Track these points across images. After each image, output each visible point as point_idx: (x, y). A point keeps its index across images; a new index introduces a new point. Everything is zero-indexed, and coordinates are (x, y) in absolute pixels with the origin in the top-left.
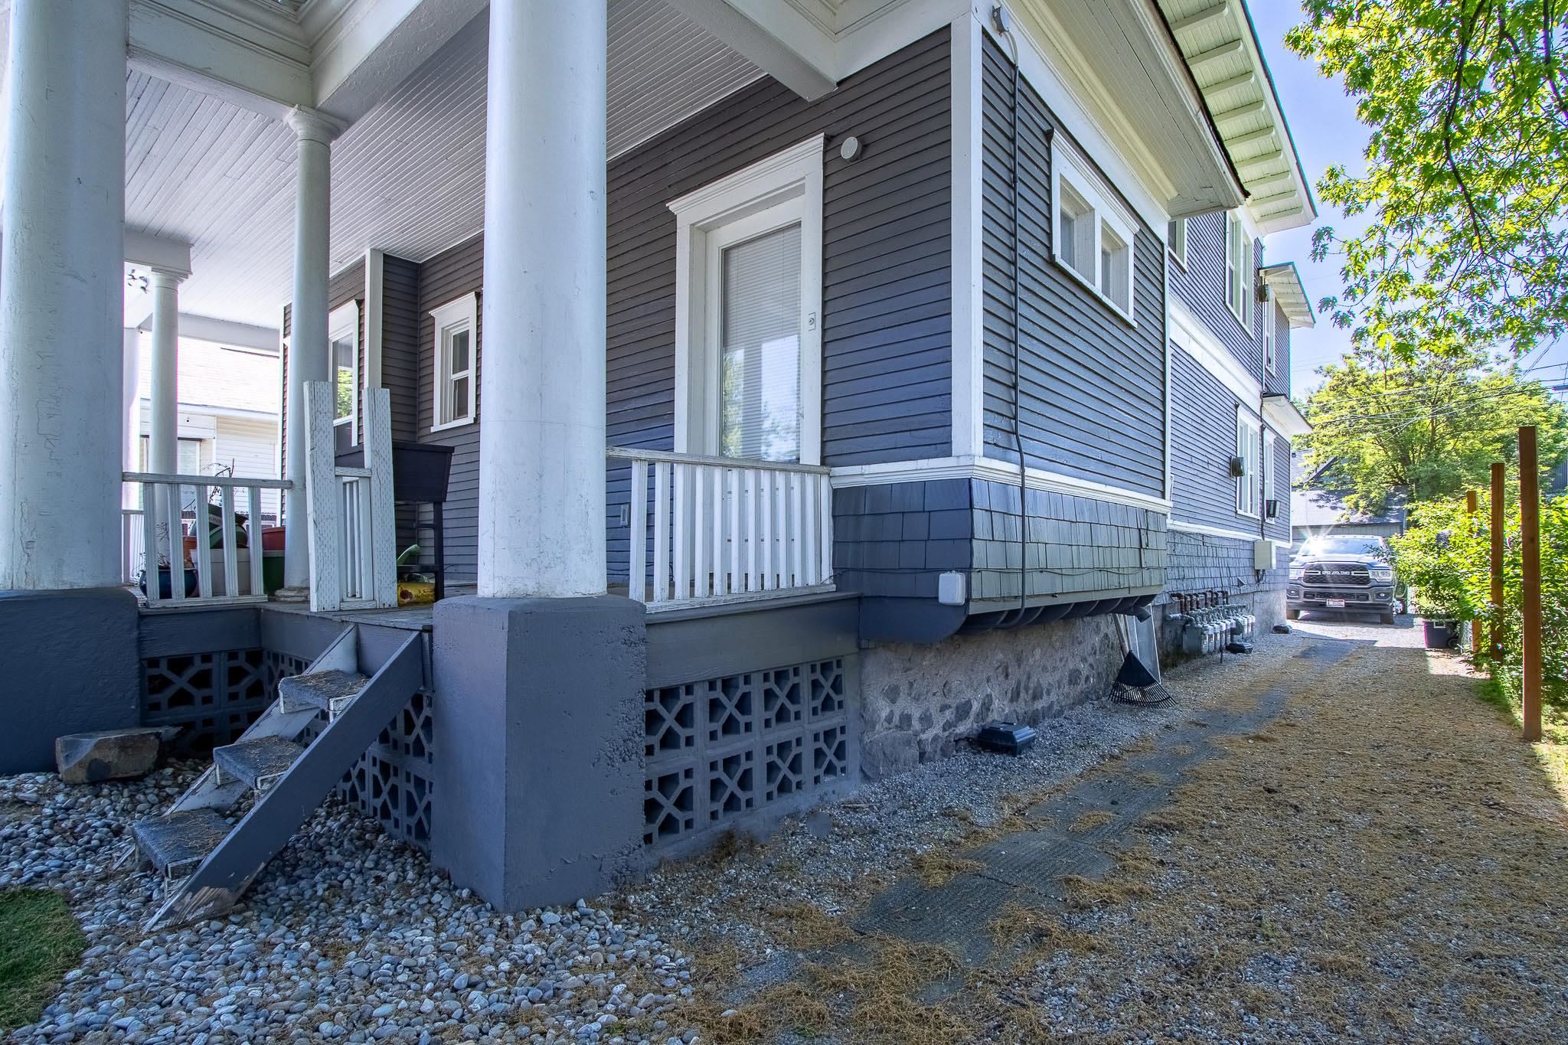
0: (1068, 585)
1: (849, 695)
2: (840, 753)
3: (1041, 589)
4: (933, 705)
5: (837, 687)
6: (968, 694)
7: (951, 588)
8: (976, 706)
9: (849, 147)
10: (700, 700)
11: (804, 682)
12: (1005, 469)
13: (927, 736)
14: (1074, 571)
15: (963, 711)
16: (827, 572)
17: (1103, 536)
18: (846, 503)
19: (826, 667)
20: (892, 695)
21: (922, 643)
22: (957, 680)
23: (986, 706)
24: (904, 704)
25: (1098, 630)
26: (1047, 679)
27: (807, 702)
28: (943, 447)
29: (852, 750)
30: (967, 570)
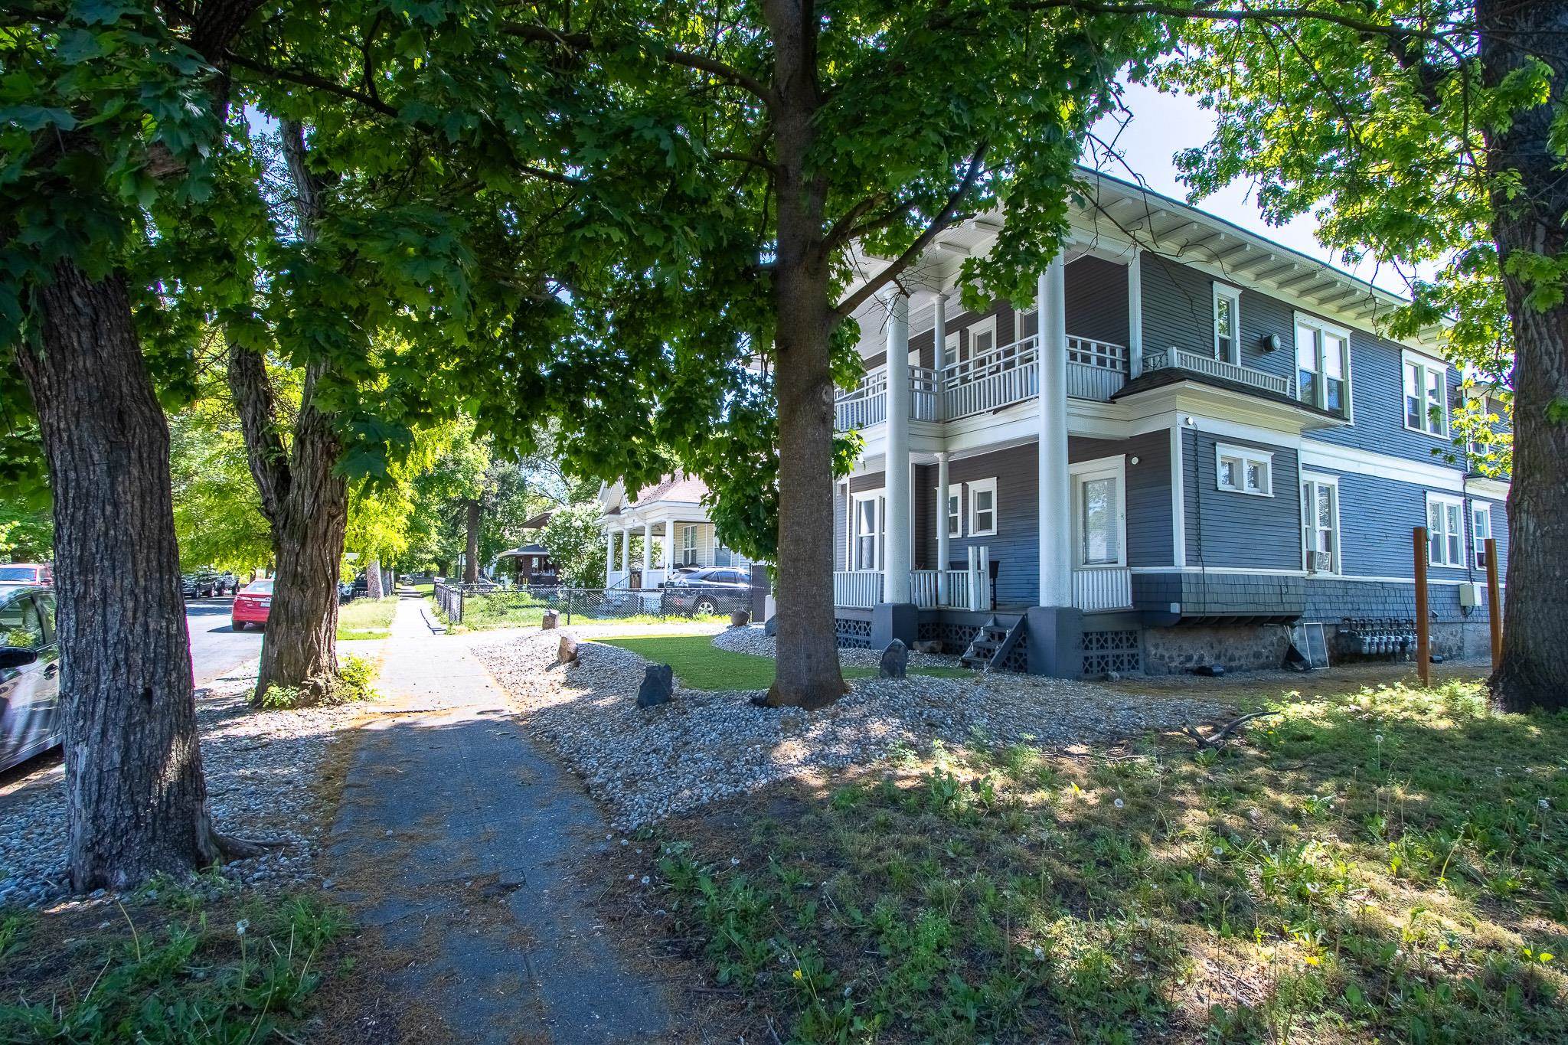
0: (1231, 609)
1: (1140, 644)
2: (1137, 662)
3: (1215, 610)
4: (1175, 654)
5: (1135, 640)
6: (1191, 652)
7: (1175, 608)
8: (1195, 658)
9: (1135, 461)
10: (1109, 637)
11: (1124, 637)
12: (1195, 569)
13: (1173, 665)
14: (1233, 603)
15: (1189, 659)
16: (1130, 602)
17: (1252, 590)
18: (1135, 578)
19: (1131, 633)
20: (1156, 646)
21: (1168, 629)
22: (1185, 645)
23: (1201, 658)
24: (1161, 651)
25: (1275, 634)
26: (1237, 654)
27: (1125, 644)
28: (1170, 562)
29: (1141, 663)
30: (1180, 602)
